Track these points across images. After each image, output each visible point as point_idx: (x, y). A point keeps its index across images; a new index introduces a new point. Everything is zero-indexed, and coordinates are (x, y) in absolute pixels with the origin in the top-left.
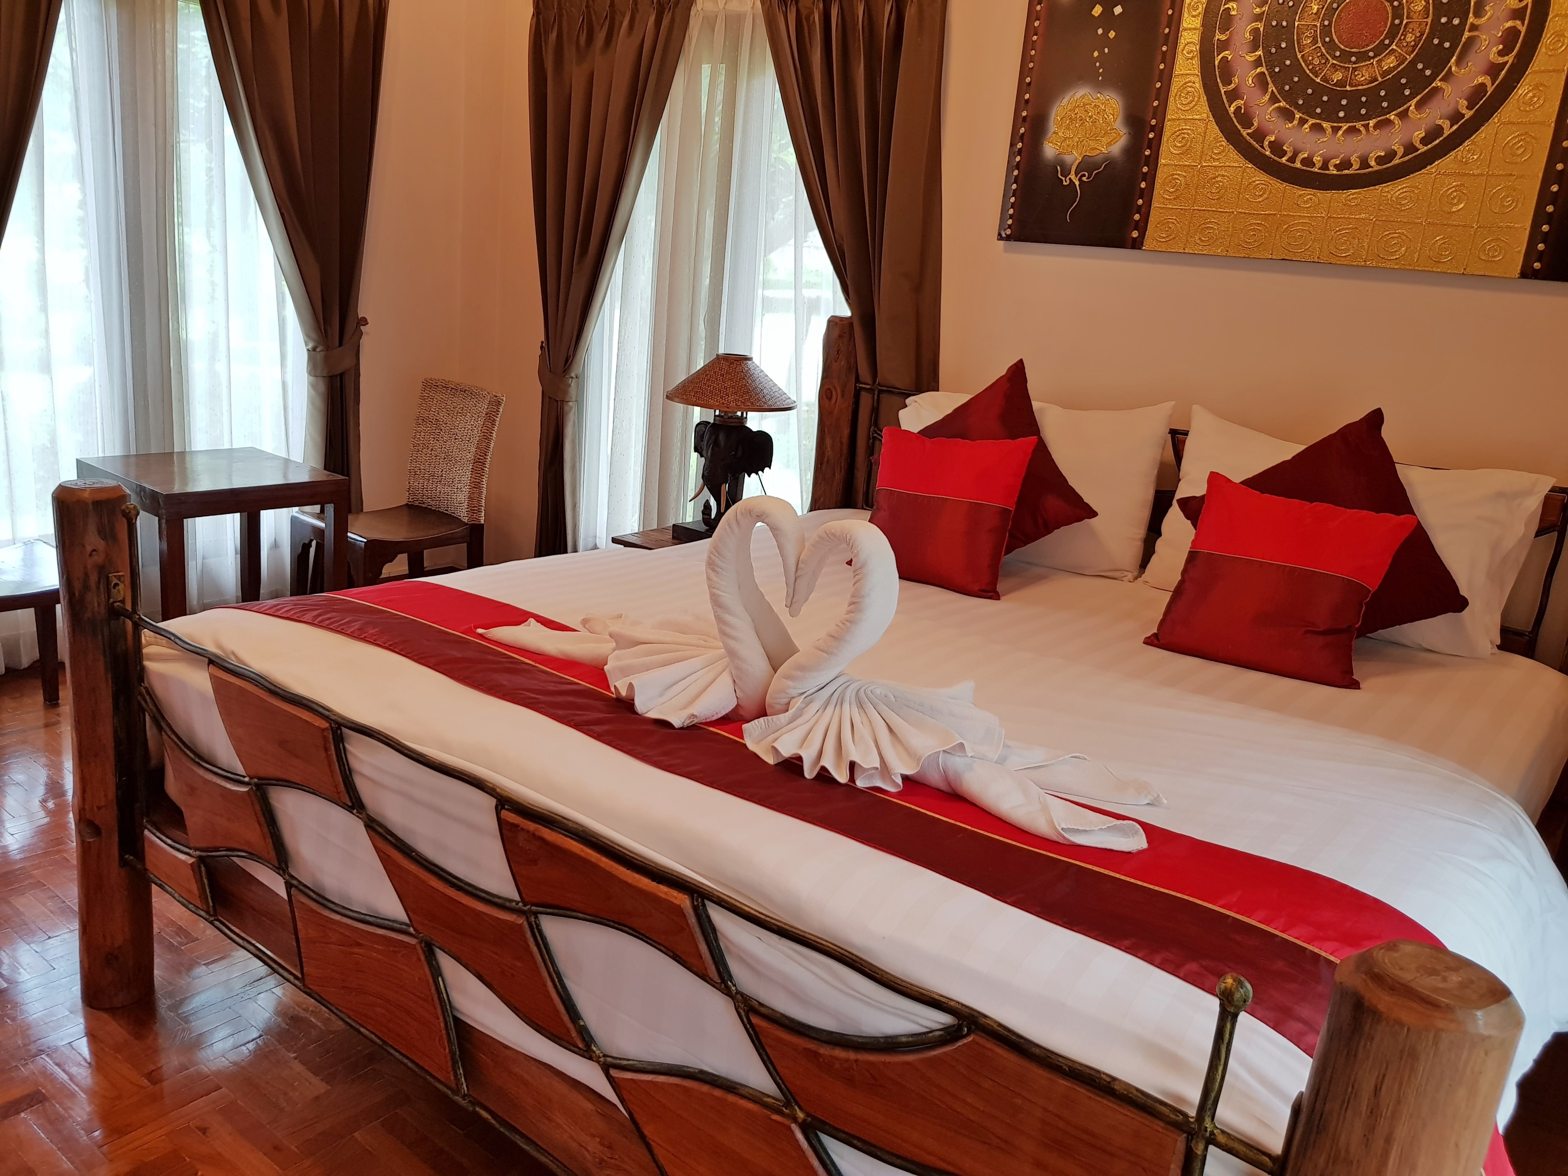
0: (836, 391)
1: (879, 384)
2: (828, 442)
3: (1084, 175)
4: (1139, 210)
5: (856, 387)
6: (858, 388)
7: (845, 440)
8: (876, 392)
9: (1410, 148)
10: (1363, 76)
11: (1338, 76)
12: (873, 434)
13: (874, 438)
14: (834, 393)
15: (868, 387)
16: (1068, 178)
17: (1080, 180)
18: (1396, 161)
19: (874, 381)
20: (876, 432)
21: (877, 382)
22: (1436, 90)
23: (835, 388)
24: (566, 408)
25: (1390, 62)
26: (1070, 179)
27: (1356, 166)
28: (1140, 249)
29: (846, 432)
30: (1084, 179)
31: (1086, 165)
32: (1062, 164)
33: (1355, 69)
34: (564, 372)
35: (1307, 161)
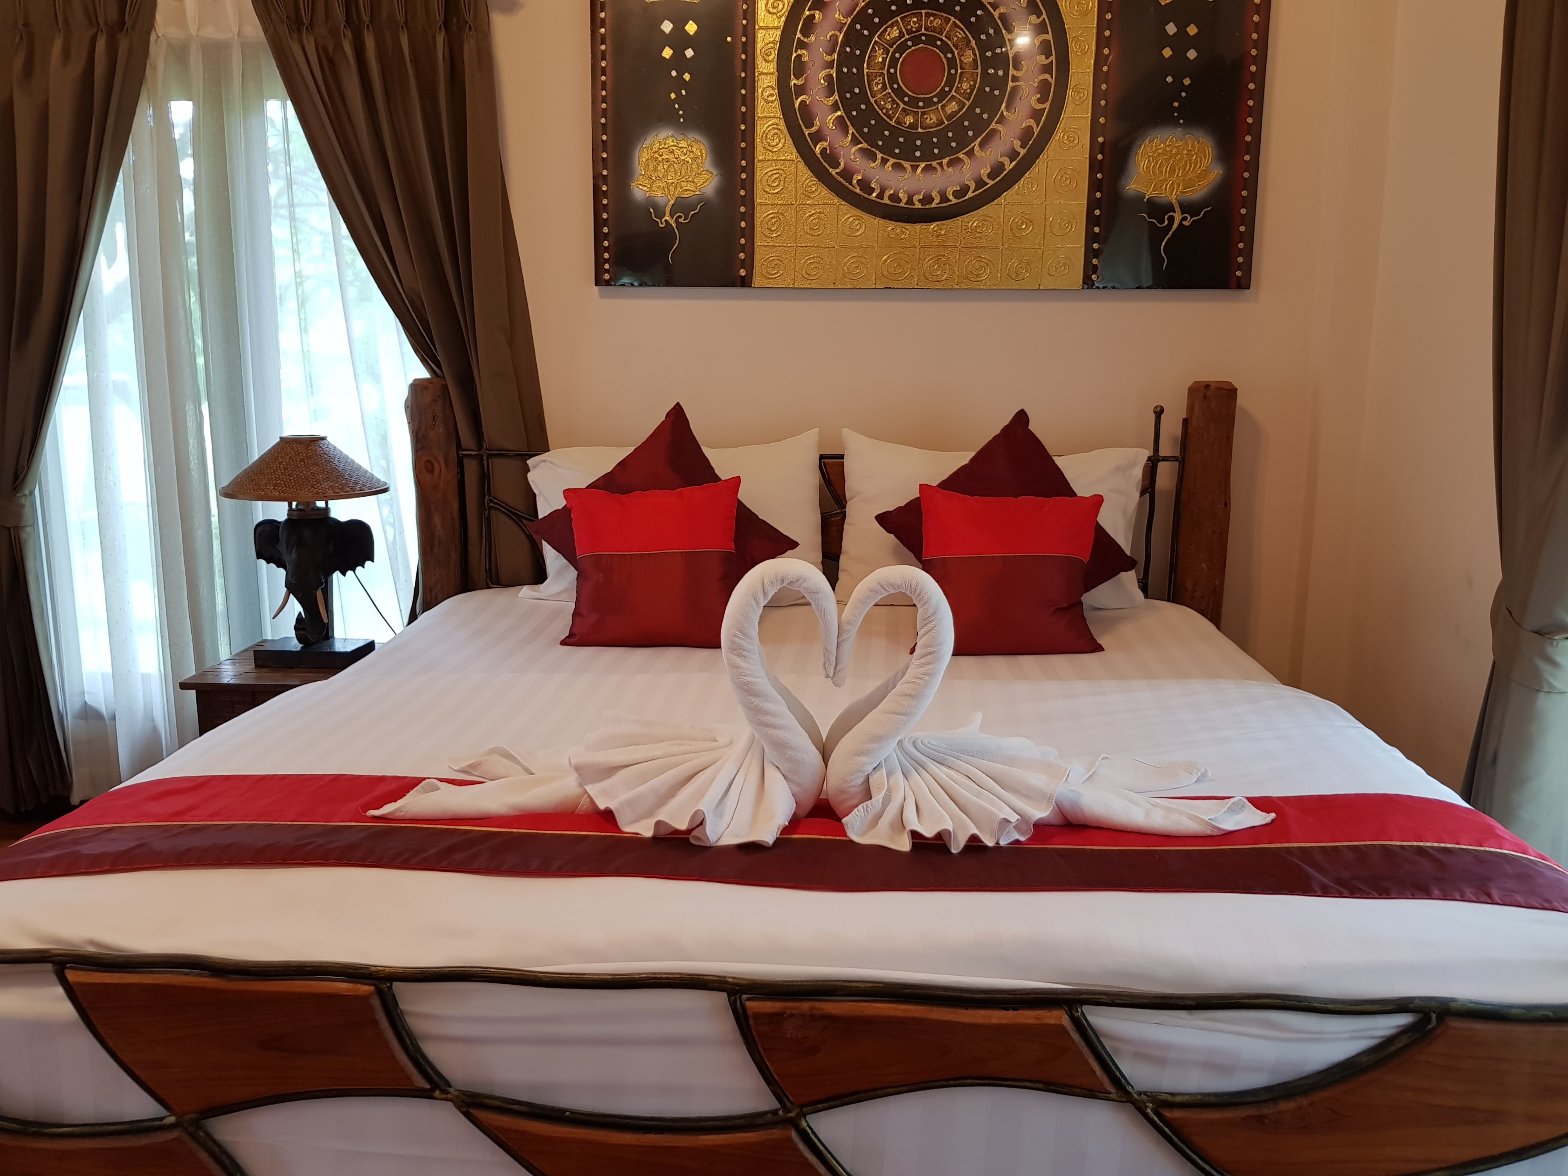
0: (438, 462)
1: (487, 449)
2: (437, 520)
3: (681, 217)
4: (743, 248)
5: (458, 455)
6: (461, 455)
7: (456, 515)
8: (485, 458)
9: (980, 183)
10: (932, 119)
11: (909, 120)
12: (488, 504)
13: (490, 508)
14: (436, 465)
15: (475, 453)
16: (663, 220)
17: (676, 221)
18: (970, 194)
19: (480, 446)
20: (492, 501)
21: (485, 447)
22: (994, 131)
23: (436, 459)
24: (24, 535)
25: (953, 107)
26: (666, 221)
27: (937, 200)
28: (750, 286)
29: (456, 505)
30: (681, 220)
31: (681, 206)
32: (655, 205)
33: (923, 114)
34: (15, 489)
35: (895, 197)
